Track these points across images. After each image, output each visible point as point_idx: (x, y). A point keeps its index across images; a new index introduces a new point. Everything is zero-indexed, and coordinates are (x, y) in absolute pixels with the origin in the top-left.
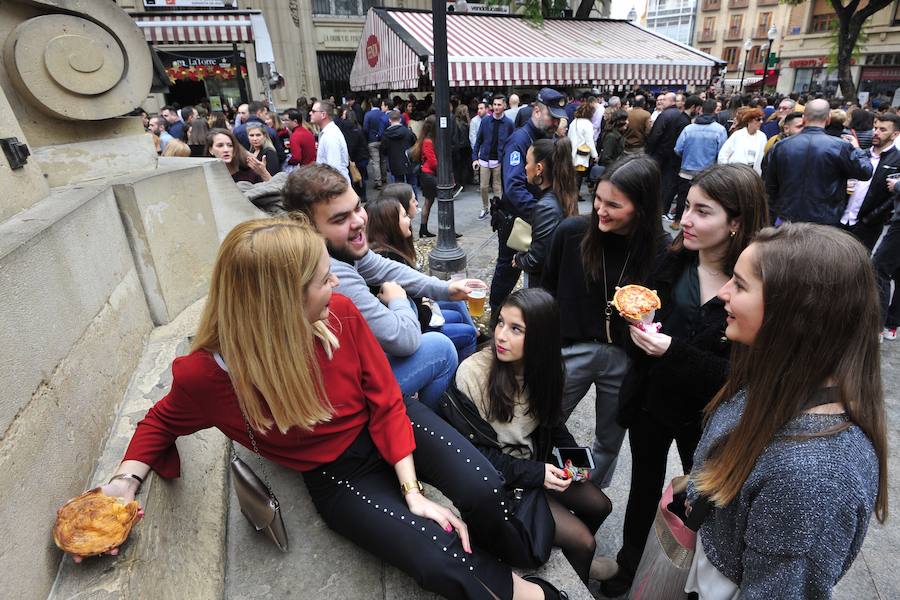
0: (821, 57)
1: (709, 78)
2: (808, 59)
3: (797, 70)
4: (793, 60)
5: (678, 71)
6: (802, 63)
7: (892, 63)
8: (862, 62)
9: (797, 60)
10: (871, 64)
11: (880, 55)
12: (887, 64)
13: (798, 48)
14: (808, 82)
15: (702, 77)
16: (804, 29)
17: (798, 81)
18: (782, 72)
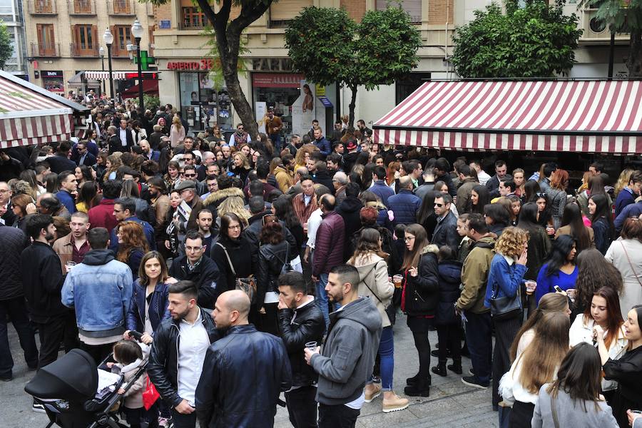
0: (204, 60)
1: (68, 131)
2: (188, 61)
3: (179, 73)
4: (172, 61)
5: (19, 127)
6: (183, 65)
7: (281, 69)
8: (250, 67)
9: (176, 61)
10: (259, 69)
11: (265, 59)
12: (275, 70)
13: (174, 47)
14: (196, 89)
15: (59, 131)
16: (174, 23)
17: (183, 89)
18: (160, 76)
